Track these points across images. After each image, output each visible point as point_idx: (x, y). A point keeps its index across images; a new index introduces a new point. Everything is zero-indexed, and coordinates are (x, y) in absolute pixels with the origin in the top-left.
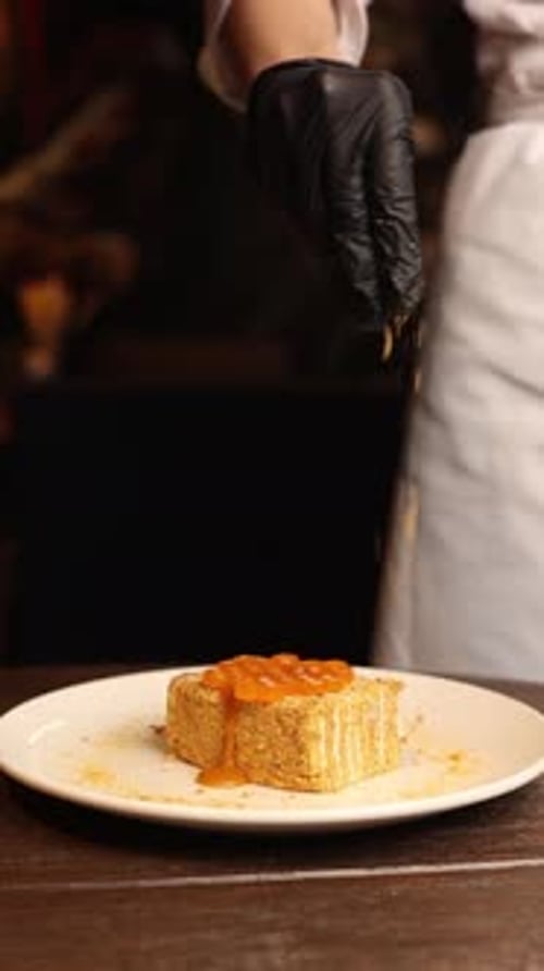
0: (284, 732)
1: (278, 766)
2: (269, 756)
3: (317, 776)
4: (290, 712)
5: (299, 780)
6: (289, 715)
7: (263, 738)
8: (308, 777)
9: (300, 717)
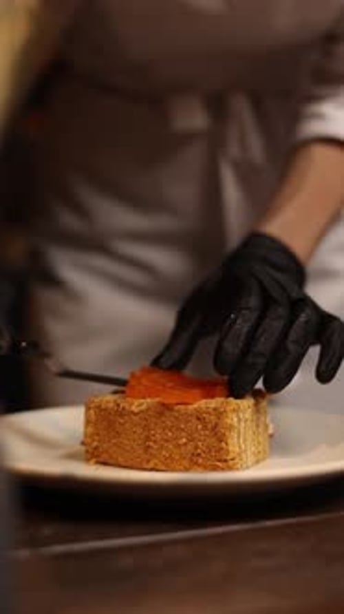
0: (205, 428)
1: (199, 455)
2: (190, 447)
3: (233, 459)
4: (210, 410)
5: (218, 464)
6: (209, 413)
7: (184, 434)
8: (226, 461)
9: (220, 414)
